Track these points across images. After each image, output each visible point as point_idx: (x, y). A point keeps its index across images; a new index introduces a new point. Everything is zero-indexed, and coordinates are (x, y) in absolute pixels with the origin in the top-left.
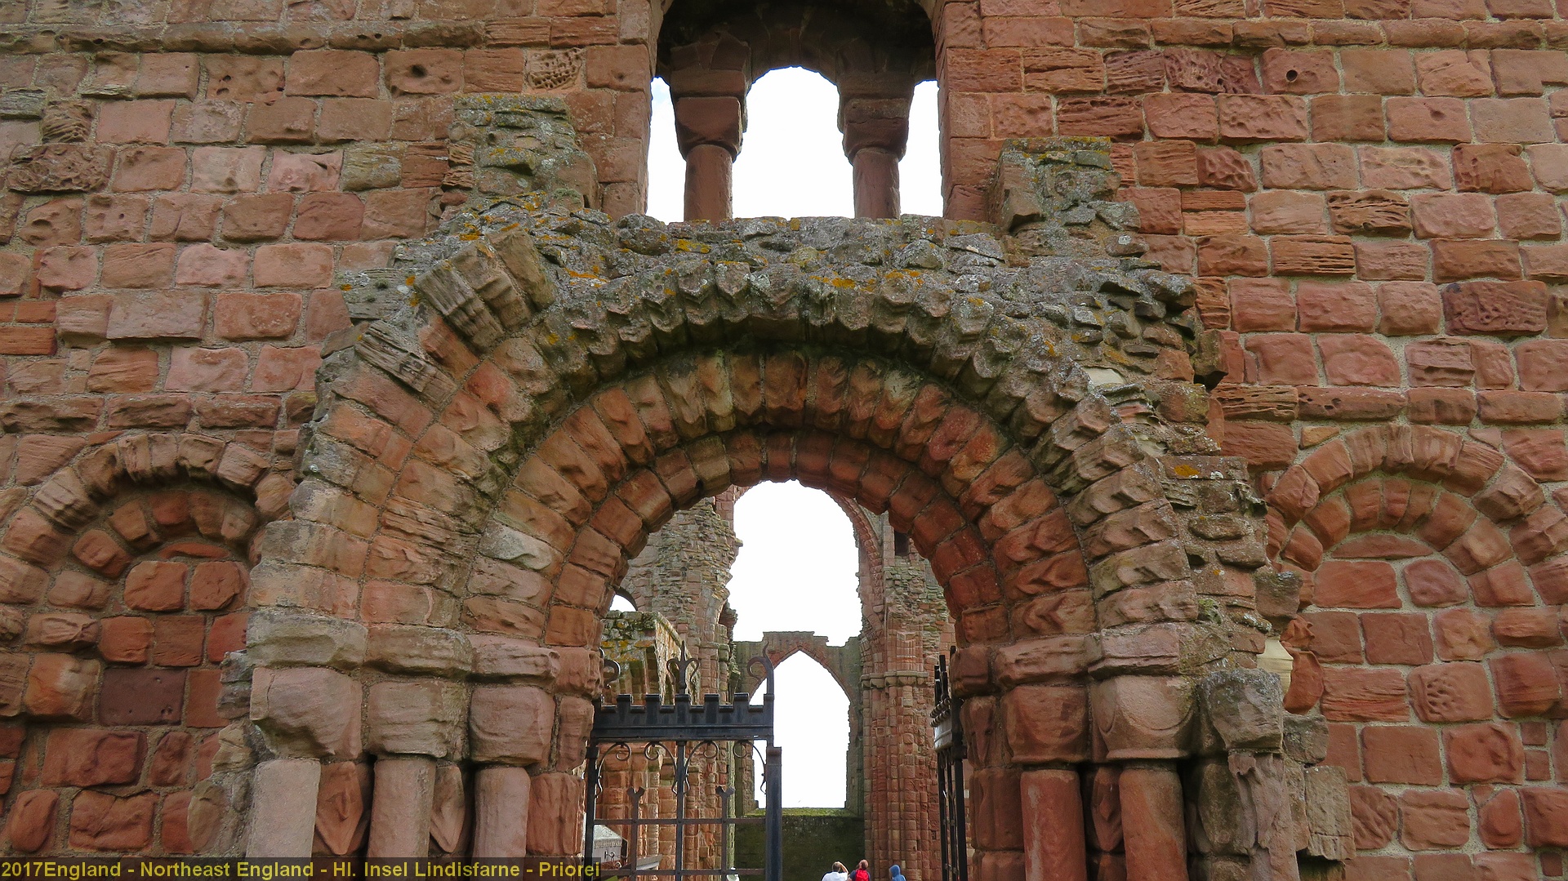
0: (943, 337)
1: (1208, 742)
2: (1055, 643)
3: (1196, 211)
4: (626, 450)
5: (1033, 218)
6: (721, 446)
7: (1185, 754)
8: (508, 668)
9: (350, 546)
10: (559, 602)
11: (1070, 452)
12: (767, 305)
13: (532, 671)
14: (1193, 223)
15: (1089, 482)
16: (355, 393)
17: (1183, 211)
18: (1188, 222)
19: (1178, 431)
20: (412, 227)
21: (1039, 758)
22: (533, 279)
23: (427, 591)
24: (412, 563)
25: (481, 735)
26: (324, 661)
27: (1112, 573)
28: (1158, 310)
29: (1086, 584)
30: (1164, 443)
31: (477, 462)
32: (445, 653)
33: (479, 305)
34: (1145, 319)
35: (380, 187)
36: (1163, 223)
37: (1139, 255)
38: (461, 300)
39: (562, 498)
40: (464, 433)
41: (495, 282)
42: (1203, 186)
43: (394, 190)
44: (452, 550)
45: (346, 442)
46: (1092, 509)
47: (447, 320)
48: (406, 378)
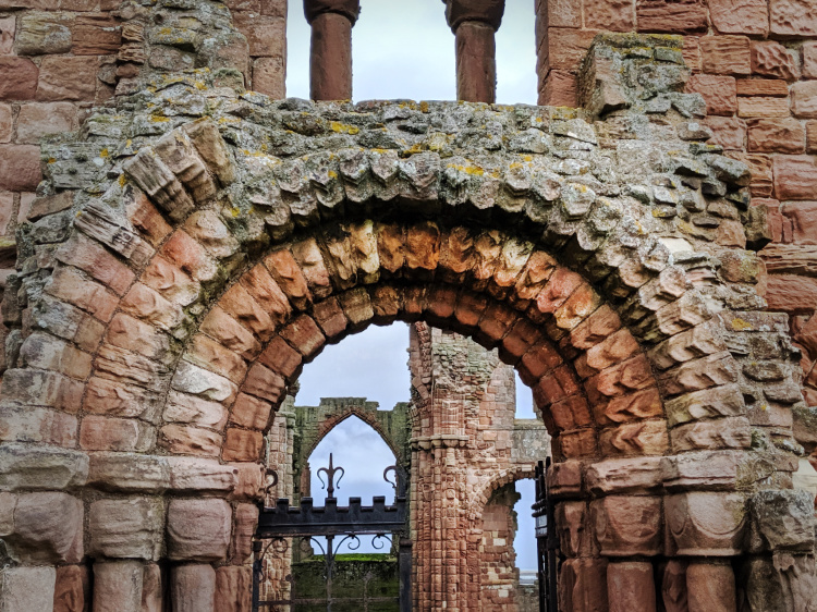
0: (554, 217)
1: (756, 543)
2: (637, 462)
3: (748, 96)
4: (292, 300)
5: (620, 107)
6: (366, 295)
7: (739, 553)
8: (200, 483)
9: (73, 387)
10: (234, 425)
11: (653, 312)
12: (413, 188)
13: (219, 486)
14: (746, 107)
15: (668, 336)
16: (76, 261)
17: (738, 95)
18: (741, 106)
19: (733, 289)
20: (83, 91)
21: (623, 553)
22: (221, 162)
23: (134, 423)
24: (122, 400)
25: (178, 539)
26: (61, 487)
27: (684, 408)
28: (721, 189)
29: (663, 416)
30: (723, 299)
31: (174, 314)
32: (154, 476)
33: (178, 186)
34: (709, 196)
35: (53, 53)
36: (721, 106)
37: (704, 140)
38: (163, 183)
39: (240, 342)
40: (163, 291)
41: (192, 167)
42: (754, 74)
43: (65, 57)
44: (153, 387)
45: (69, 302)
46: (669, 357)
47: (151, 199)
48: (118, 247)
